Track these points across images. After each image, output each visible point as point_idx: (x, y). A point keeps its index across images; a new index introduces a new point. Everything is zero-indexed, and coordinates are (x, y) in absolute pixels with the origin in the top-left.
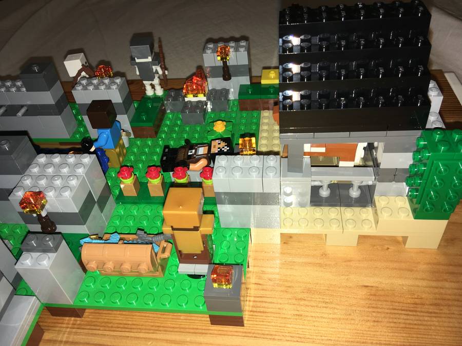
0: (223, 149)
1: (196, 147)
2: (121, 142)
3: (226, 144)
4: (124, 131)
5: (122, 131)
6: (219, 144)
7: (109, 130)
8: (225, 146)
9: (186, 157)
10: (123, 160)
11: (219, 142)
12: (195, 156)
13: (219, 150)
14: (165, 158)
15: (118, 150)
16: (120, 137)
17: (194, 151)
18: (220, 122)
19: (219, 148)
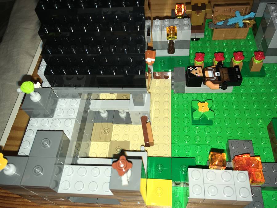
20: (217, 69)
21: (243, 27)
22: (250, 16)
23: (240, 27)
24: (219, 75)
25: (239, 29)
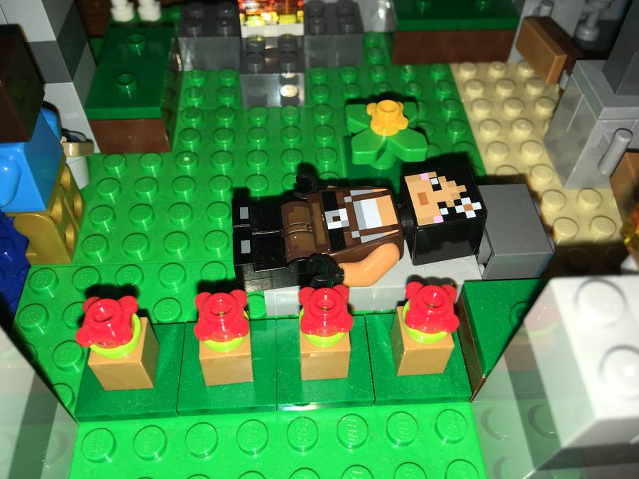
0: (459, 209)
1: (348, 200)
2: (66, 178)
3: (463, 189)
4: (70, 140)
5: (64, 139)
6: (437, 188)
7: (19, 149)
8: (463, 195)
9: (322, 238)
10: (76, 235)
11: (435, 182)
12: (355, 234)
13: (445, 211)
14: (246, 247)
15: (58, 209)
16: (60, 162)
17: (343, 213)
18: (388, 104)
19: (442, 205)
20: (340, 241)
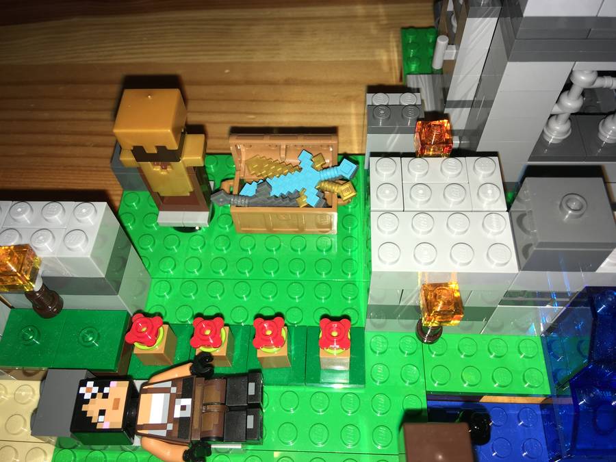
20: (186, 386)
21: (317, 206)
22: (340, 173)
23: (308, 206)
24: (187, 414)
25: (308, 210)
